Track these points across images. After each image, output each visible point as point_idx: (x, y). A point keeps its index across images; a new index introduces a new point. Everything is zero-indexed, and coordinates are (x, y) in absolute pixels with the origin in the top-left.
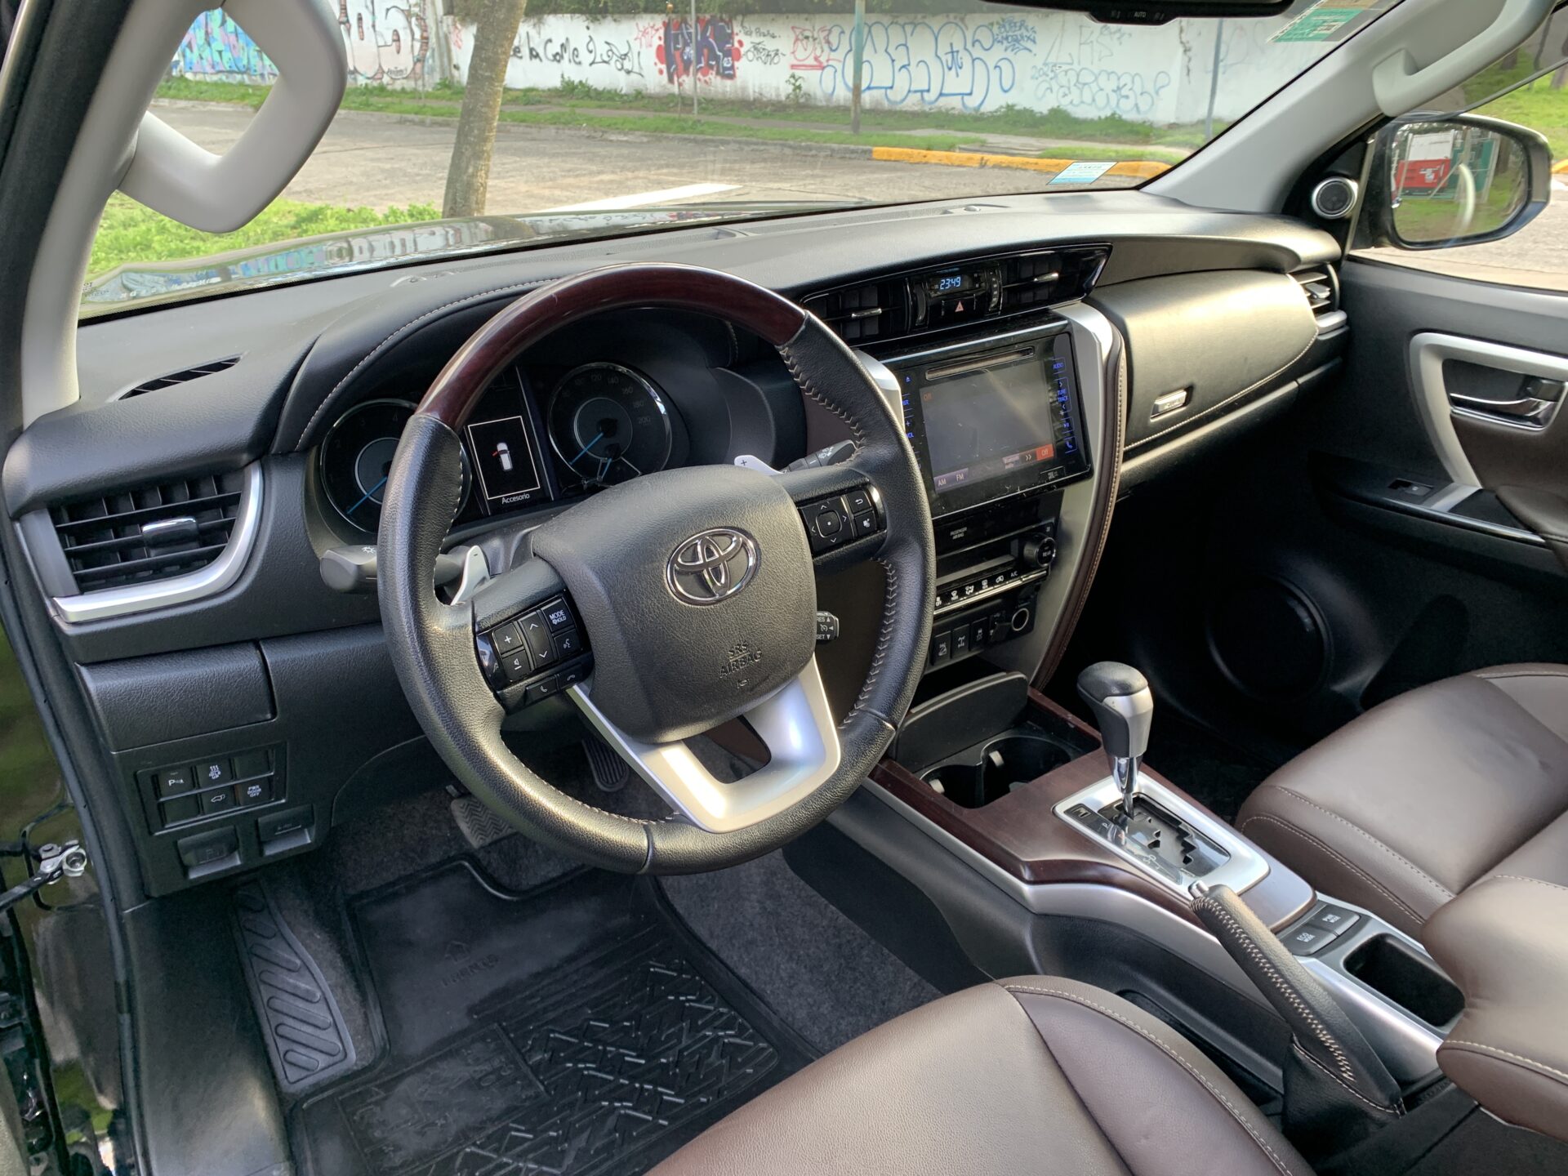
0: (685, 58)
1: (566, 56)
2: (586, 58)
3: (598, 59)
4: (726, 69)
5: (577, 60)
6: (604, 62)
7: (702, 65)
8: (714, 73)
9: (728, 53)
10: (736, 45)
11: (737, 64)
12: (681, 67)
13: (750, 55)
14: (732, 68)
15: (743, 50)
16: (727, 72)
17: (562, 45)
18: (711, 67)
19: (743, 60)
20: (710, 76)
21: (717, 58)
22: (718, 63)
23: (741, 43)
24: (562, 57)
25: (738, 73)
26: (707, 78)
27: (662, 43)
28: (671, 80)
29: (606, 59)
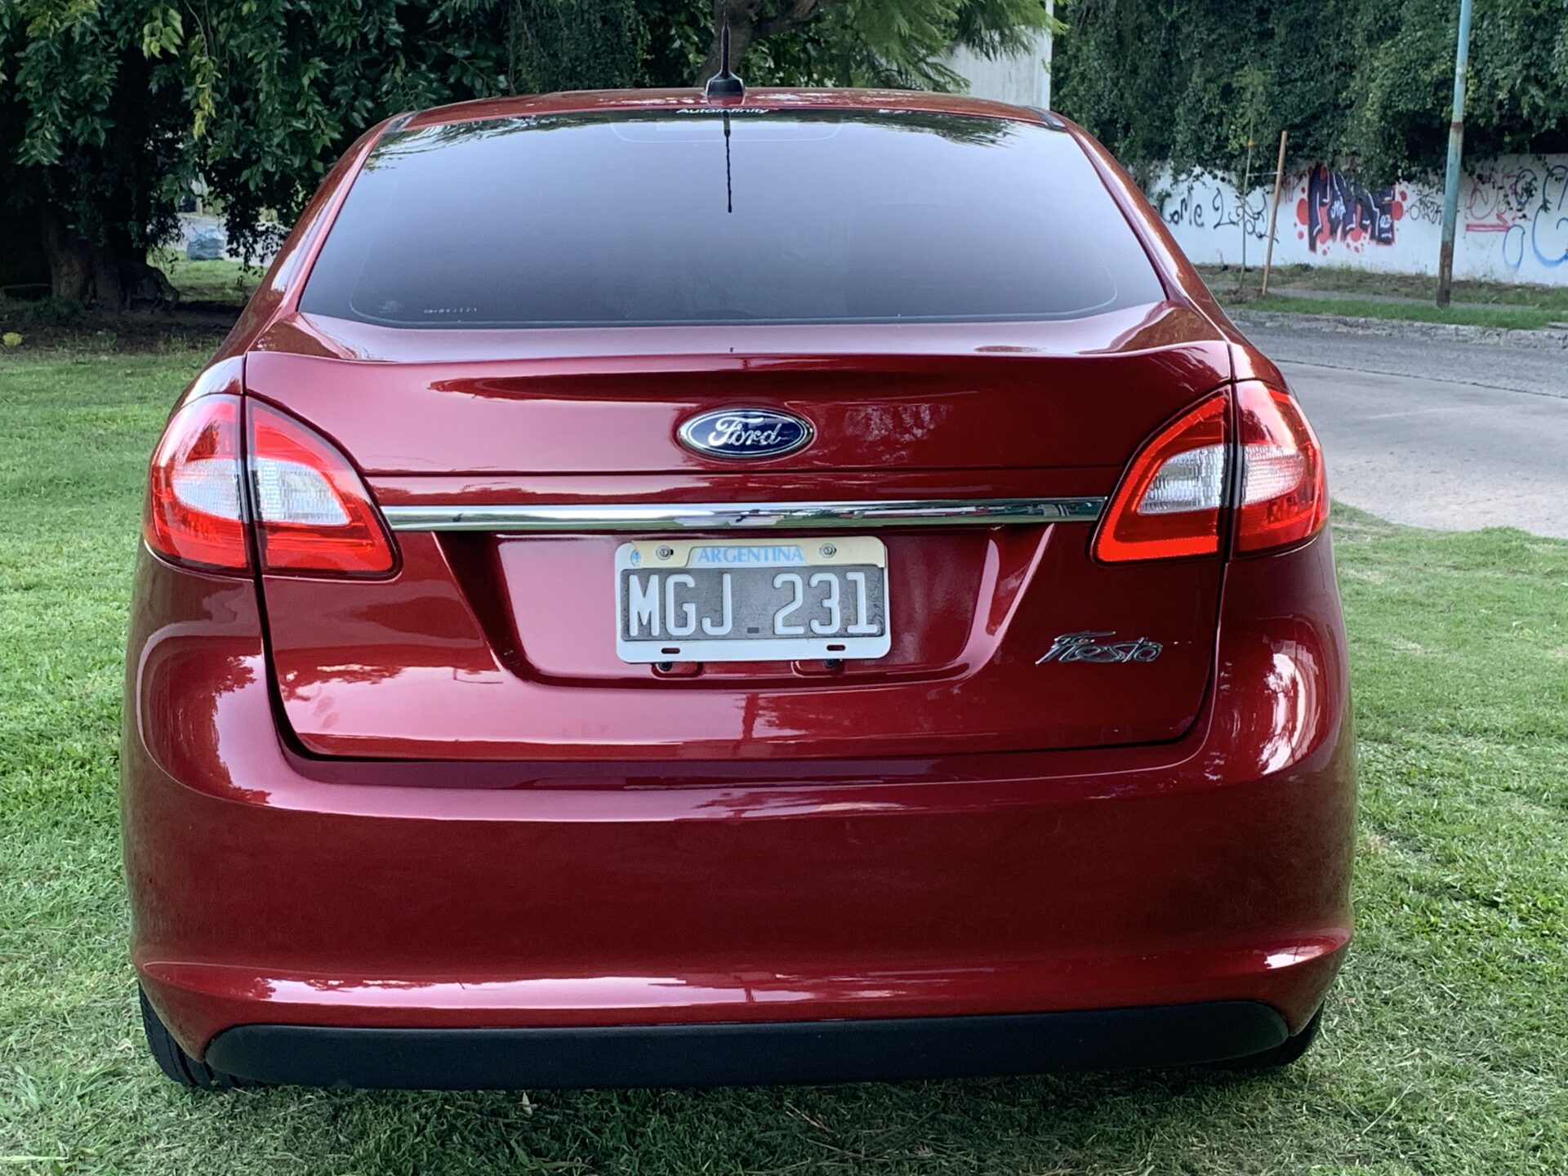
0: (1333, 216)
1: (1186, 215)
2: (1209, 217)
3: (1225, 220)
4: (1381, 231)
5: (1199, 221)
6: (1232, 223)
7: (1353, 226)
8: (1368, 236)
9: (1386, 209)
10: (1398, 198)
11: (1397, 224)
12: (1327, 227)
13: (1415, 212)
14: (1391, 229)
15: (1406, 205)
16: (1383, 236)
17: (1183, 201)
18: (1364, 228)
19: (1406, 219)
20: (1362, 241)
21: (1372, 217)
22: (1373, 223)
23: (1404, 196)
24: (1181, 217)
25: (1397, 235)
26: (1358, 244)
27: (1305, 196)
28: (1313, 247)
29: (1234, 219)
